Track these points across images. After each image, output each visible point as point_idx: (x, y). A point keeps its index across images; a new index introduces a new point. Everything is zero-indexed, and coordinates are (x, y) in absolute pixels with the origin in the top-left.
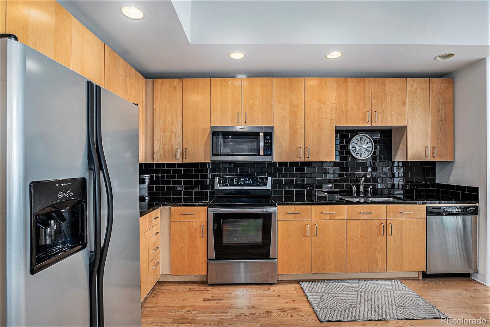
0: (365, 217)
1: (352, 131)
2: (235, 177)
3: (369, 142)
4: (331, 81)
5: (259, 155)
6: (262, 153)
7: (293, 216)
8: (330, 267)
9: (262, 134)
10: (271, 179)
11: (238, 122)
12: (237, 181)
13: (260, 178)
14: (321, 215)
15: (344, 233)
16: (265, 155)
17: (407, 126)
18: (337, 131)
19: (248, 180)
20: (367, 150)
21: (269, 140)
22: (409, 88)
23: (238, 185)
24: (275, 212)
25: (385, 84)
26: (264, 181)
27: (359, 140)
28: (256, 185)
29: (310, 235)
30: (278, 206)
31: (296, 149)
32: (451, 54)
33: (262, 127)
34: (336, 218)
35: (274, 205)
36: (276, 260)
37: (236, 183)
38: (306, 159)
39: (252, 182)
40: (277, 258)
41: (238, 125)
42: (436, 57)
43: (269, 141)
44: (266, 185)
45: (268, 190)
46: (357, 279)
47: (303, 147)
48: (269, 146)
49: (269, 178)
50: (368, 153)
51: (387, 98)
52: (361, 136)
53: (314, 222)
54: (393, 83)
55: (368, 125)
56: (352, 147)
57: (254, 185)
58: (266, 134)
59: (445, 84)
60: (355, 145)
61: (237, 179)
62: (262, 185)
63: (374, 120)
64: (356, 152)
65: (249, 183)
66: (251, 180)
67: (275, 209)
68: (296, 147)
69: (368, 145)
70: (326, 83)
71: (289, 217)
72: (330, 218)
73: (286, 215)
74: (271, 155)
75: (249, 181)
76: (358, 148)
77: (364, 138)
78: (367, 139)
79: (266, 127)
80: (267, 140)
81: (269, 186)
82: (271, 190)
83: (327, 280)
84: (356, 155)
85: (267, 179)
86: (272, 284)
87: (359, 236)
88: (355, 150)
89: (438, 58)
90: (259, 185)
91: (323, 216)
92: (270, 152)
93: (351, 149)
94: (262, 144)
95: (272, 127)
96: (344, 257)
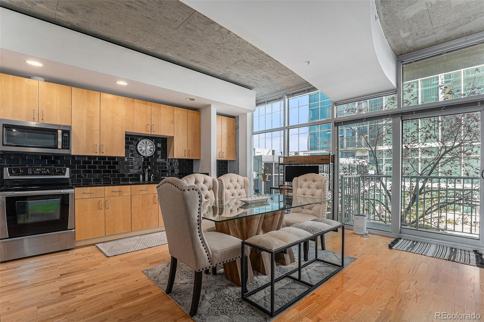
0: (145, 193)
1: (140, 136)
2: (30, 168)
3: (151, 145)
4: (122, 99)
5: (57, 148)
6: (60, 146)
7: (89, 195)
8: (119, 229)
9: (60, 132)
10: (70, 170)
11: (34, 119)
12: (32, 172)
13: (58, 169)
14: (112, 193)
15: (130, 204)
16: (62, 148)
17: (174, 137)
18: (126, 135)
19: (44, 170)
20: (150, 150)
21: (67, 136)
22: (175, 113)
23: (33, 174)
24: (73, 193)
25: (160, 108)
26: (62, 171)
27: (145, 143)
28: (54, 175)
29: (103, 208)
30: (75, 188)
31: (93, 146)
32: (193, 99)
33: (60, 126)
34: (124, 195)
35: (72, 188)
36: (74, 230)
37: (31, 173)
38: (102, 154)
39: (49, 172)
40: (75, 229)
41: (34, 121)
42: (187, 98)
43: (67, 138)
44: (64, 175)
45: (67, 179)
46: (139, 235)
47: (98, 145)
48: (67, 142)
49: (68, 169)
50: (150, 153)
51: (162, 117)
52: (146, 141)
53: (106, 199)
54: (166, 109)
55: (149, 133)
56: (139, 148)
57: (51, 175)
58: (64, 132)
59: (195, 115)
60: (142, 146)
61: (32, 170)
62: (60, 175)
63: (153, 131)
64: (143, 151)
65: (46, 173)
66: (48, 170)
67: (73, 190)
68: (92, 145)
69: (151, 147)
70: (119, 100)
71: (85, 196)
72: (119, 194)
73: (83, 194)
74: (69, 149)
75: (46, 171)
76: (144, 148)
77: (148, 142)
78: (150, 143)
79: (64, 126)
80: (65, 136)
81: (67, 175)
82: (70, 180)
83: (118, 239)
84: (142, 153)
85: (65, 170)
86: (70, 250)
87: (140, 205)
88: (142, 149)
89: (188, 99)
90: (57, 175)
91: (114, 194)
92: (68, 147)
93: (139, 149)
94: (60, 139)
95: (70, 127)
96: (130, 220)
